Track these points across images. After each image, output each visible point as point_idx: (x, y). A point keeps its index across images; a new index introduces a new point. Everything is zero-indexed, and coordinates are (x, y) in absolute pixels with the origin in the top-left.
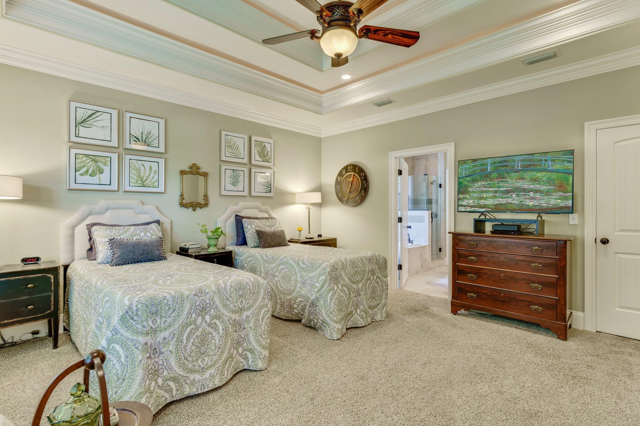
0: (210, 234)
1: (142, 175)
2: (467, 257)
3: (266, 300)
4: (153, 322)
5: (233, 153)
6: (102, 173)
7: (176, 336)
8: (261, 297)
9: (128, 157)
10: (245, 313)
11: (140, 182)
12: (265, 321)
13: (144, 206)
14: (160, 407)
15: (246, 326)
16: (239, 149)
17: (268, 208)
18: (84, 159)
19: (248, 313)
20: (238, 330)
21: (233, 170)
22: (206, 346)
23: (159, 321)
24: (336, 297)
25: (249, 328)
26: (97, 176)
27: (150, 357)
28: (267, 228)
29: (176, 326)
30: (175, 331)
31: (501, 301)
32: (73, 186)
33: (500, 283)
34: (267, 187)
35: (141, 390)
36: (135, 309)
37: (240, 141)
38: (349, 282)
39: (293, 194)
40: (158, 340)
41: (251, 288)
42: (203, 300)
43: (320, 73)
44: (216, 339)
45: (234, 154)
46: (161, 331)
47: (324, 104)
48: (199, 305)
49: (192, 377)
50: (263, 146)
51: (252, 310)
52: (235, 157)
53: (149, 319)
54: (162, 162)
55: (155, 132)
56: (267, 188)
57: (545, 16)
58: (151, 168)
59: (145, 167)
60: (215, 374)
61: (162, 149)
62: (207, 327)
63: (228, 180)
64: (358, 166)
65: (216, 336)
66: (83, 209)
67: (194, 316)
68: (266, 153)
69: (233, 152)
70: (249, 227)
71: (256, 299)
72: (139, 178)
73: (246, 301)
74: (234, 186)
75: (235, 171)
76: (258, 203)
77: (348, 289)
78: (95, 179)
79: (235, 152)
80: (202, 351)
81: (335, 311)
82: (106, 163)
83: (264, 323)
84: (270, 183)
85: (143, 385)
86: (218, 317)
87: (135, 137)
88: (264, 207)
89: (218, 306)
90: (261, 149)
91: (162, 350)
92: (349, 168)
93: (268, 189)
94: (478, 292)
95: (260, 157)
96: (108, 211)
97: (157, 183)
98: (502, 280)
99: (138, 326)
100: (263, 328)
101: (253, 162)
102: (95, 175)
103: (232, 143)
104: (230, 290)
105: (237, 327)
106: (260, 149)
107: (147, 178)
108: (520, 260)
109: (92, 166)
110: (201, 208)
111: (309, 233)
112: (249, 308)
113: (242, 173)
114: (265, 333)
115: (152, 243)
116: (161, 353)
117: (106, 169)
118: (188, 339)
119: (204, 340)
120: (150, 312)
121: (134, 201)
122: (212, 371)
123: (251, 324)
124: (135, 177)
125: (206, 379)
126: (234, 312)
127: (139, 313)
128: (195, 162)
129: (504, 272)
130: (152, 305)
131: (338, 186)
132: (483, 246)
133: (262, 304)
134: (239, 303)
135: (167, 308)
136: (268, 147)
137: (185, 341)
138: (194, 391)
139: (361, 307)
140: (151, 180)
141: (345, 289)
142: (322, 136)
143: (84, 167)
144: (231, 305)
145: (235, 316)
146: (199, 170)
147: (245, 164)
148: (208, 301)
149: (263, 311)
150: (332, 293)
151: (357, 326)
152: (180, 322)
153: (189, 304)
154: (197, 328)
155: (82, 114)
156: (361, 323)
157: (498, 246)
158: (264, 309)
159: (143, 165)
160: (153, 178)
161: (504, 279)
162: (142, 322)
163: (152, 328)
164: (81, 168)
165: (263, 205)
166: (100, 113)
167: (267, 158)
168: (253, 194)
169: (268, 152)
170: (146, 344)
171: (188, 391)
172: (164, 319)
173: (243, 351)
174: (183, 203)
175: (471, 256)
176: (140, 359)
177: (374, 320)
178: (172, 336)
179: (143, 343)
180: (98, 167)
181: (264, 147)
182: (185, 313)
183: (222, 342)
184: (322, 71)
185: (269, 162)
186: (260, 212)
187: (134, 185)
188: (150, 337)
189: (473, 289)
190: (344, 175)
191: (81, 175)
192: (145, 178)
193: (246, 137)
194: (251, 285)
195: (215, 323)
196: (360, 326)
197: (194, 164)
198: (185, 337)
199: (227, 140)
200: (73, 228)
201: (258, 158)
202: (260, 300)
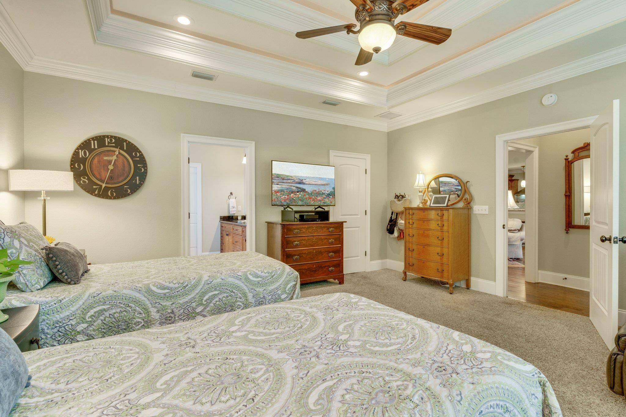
2: (293, 243)
47: (104, 29)
57: (351, 80)
64: (126, 140)
92: (107, 140)
131: (79, 165)
132: (304, 232)
142: (27, 69)
190: (95, 149)
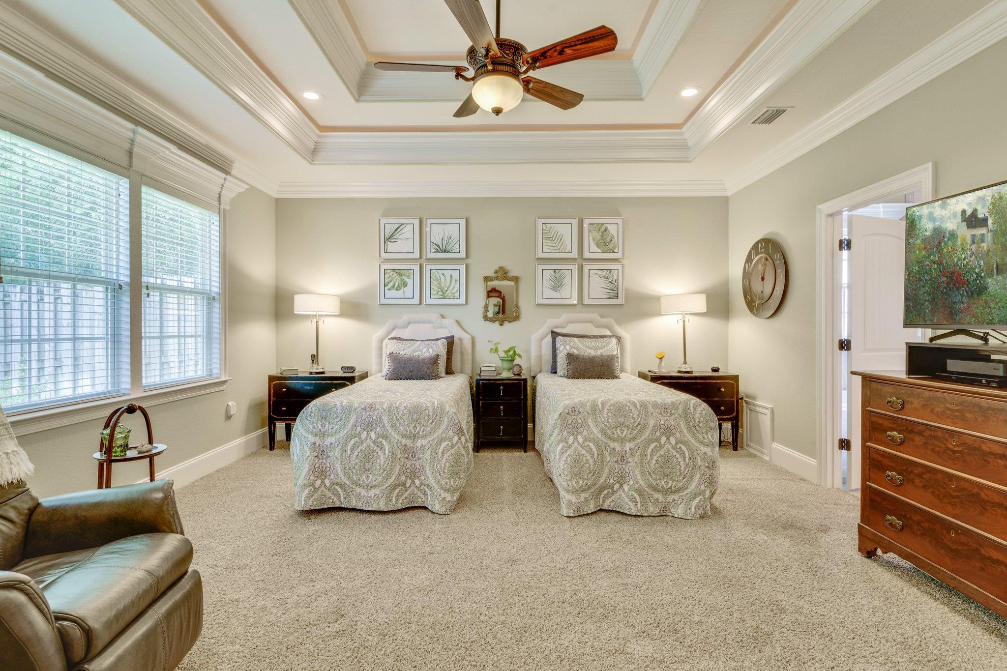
0: (502, 354)
1: (443, 285)
2: (886, 431)
3: (451, 433)
4: (323, 425)
5: (554, 247)
6: (406, 286)
7: (341, 444)
8: (443, 427)
9: (429, 267)
10: (419, 441)
11: (440, 293)
12: (446, 456)
13: (443, 320)
14: (326, 506)
15: (421, 456)
16: (563, 239)
17: (611, 321)
18: (391, 273)
19: (424, 442)
20: (411, 458)
21: (555, 270)
22: (371, 464)
23: (327, 426)
24: (569, 452)
25: (425, 460)
26: (401, 291)
27: (317, 456)
28: (589, 351)
29: (341, 435)
30: (340, 440)
31: (949, 547)
32: (384, 301)
33: (949, 503)
34: (610, 289)
35: (306, 482)
36: (310, 410)
37: (566, 230)
38: (600, 436)
39: (657, 299)
40: (326, 443)
41: (431, 414)
42: (369, 415)
43: (641, 102)
44: (382, 459)
45: (556, 248)
46: (328, 435)
47: (690, 144)
48: (365, 420)
49: (358, 490)
50: (603, 229)
51: (428, 440)
52: (558, 251)
53: (319, 422)
54: (463, 268)
55: (455, 236)
56: (611, 291)
58: (451, 276)
59: (445, 276)
60: (380, 496)
61: (463, 255)
62: (372, 444)
63: (546, 284)
64: (771, 241)
65: (382, 456)
66: (390, 323)
67: (359, 429)
68: (609, 239)
69: (555, 245)
70: (562, 347)
71: (435, 429)
72: (439, 288)
73: (421, 427)
74: (556, 291)
75: (557, 271)
76: (595, 316)
77: (599, 448)
78: (399, 294)
79: (557, 244)
80: (366, 467)
81: (566, 473)
82: (409, 276)
83: (444, 459)
84: (616, 284)
85: (308, 478)
86: (385, 437)
87: (436, 244)
88: (603, 321)
89: (386, 425)
90: (600, 234)
91: (329, 454)
92: (760, 245)
93: (613, 294)
94: (905, 516)
95: (598, 246)
96: (410, 326)
97: (458, 294)
98: (953, 497)
99: (310, 426)
100: (443, 465)
101: (587, 255)
102: (400, 289)
103: (553, 233)
104: (403, 411)
105: (411, 455)
106: (598, 236)
107: (448, 288)
108: (991, 453)
109: (397, 280)
110: (510, 322)
111: (685, 362)
112: (426, 436)
113: (568, 273)
114: (446, 471)
115: (424, 359)
116: (328, 457)
117: (409, 282)
118: (352, 450)
119: (368, 456)
120: (320, 416)
121: (433, 315)
122: (377, 491)
123: (428, 456)
124: (436, 289)
125: (370, 497)
126: (404, 436)
127: (312, 415)
128: (501, 265)
129: (959, 478)
130: (323, 410)
131: (746, 281)
132: (916, 409)
133: (444, 435)
134: (411, 428)
135: (335, 415)
136: (612, 229)
137: (349, 452)
138: (359, 506)
139: (631, 483)
140: (452, 290)
141: (591, 445)
142: (729, 194)
143: (391, 281)
144: (401, 428)
145: (409, 442)
146: (508, 274)
147: (575, 259)
148: (375, 418)
149: (444, 445)
150: (564, 447)
151: (623, 511)
152: (345, 431)
153: (355, 416)
154: (362, 442)
155: (389, 230)
156: (630, 507)
157: (944, 411)
158: (447, 443)
159: (443, 274)
160: (454, 288)
161: (958, 497)
162: (313, 423)
163: (320, 430)
164: (389, 283)
165: (602, 316)
166: (404, 225)
167: (611, 246)
168: (586, 301)
169: (613, 237)
170: (315, 444)
171: (354, 504)
172: (332, 425)
173: (421, 484)
174: (486, 316)
175: (892, 430)
176: (307, 455)
177: (669, 514)
178: (338, 443)
179: (312, 441)
180: (402, 280)
181: (606, 230)
182: (350, 424)
183: (388, 465)
184: (642, 99)
185: (614, 252)
186: (596, 327)
187: (435, 297)
188: (318, 438)
189: (898, 507)
190: (754, 259)
191: (389, 289)
192: (446, 289)
193: (575, 222)
194: (431, 410)
195: (381, 442)
196: (626, 512)
197: (501, 268)
198: (349, 448)
199: (545, 230)
200: (381, 341)
201: (594, 248)
202: (441, 431)
